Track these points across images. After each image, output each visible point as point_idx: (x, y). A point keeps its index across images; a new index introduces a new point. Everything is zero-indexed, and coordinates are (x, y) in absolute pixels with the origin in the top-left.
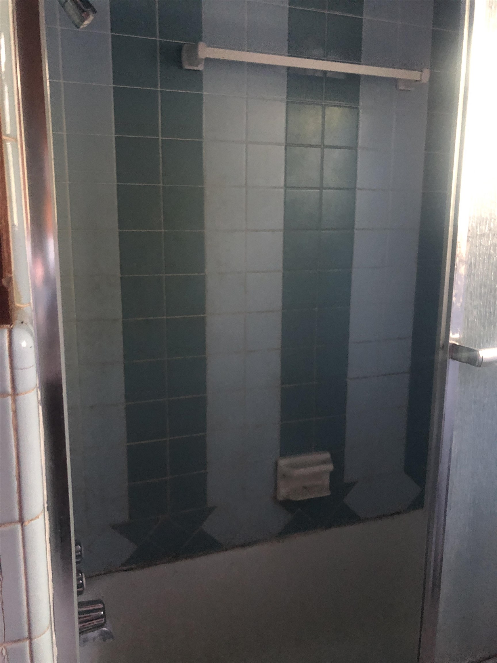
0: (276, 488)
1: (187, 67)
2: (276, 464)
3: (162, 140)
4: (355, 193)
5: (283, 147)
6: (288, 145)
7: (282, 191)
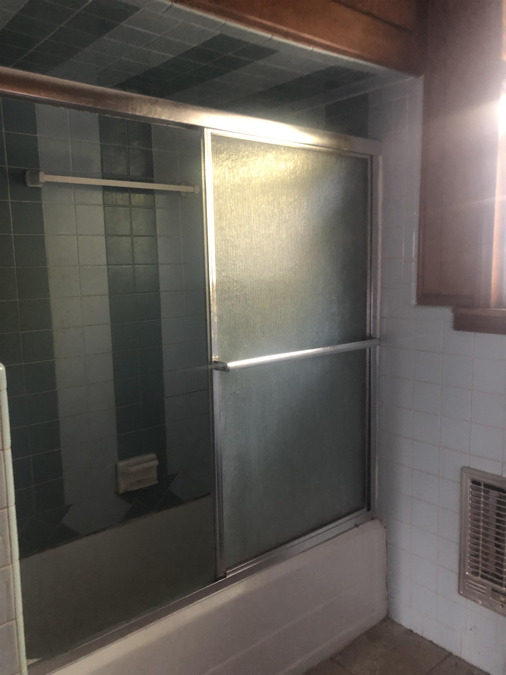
0: (117, 485)
1: (30, 185)
2: (116, 466)
3: (14, 236)
4: (158, 267)
5: (104, 237)
6: (107, 235)
7: (106, 267)
